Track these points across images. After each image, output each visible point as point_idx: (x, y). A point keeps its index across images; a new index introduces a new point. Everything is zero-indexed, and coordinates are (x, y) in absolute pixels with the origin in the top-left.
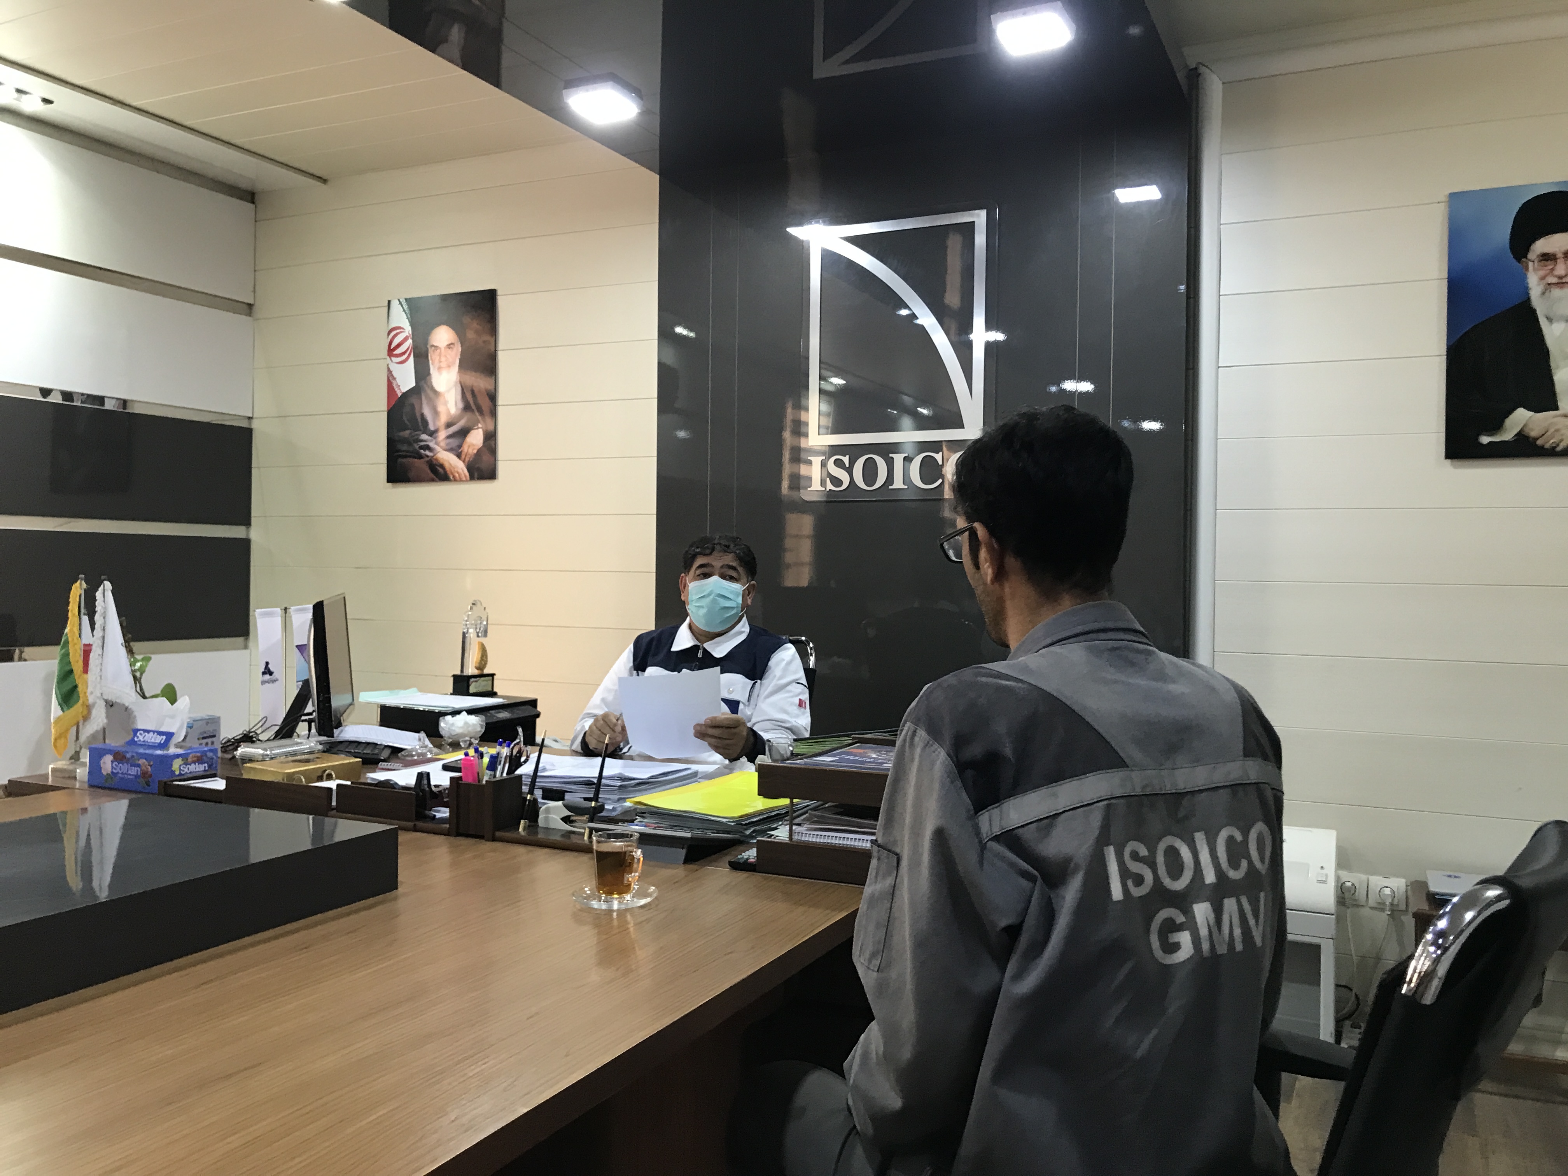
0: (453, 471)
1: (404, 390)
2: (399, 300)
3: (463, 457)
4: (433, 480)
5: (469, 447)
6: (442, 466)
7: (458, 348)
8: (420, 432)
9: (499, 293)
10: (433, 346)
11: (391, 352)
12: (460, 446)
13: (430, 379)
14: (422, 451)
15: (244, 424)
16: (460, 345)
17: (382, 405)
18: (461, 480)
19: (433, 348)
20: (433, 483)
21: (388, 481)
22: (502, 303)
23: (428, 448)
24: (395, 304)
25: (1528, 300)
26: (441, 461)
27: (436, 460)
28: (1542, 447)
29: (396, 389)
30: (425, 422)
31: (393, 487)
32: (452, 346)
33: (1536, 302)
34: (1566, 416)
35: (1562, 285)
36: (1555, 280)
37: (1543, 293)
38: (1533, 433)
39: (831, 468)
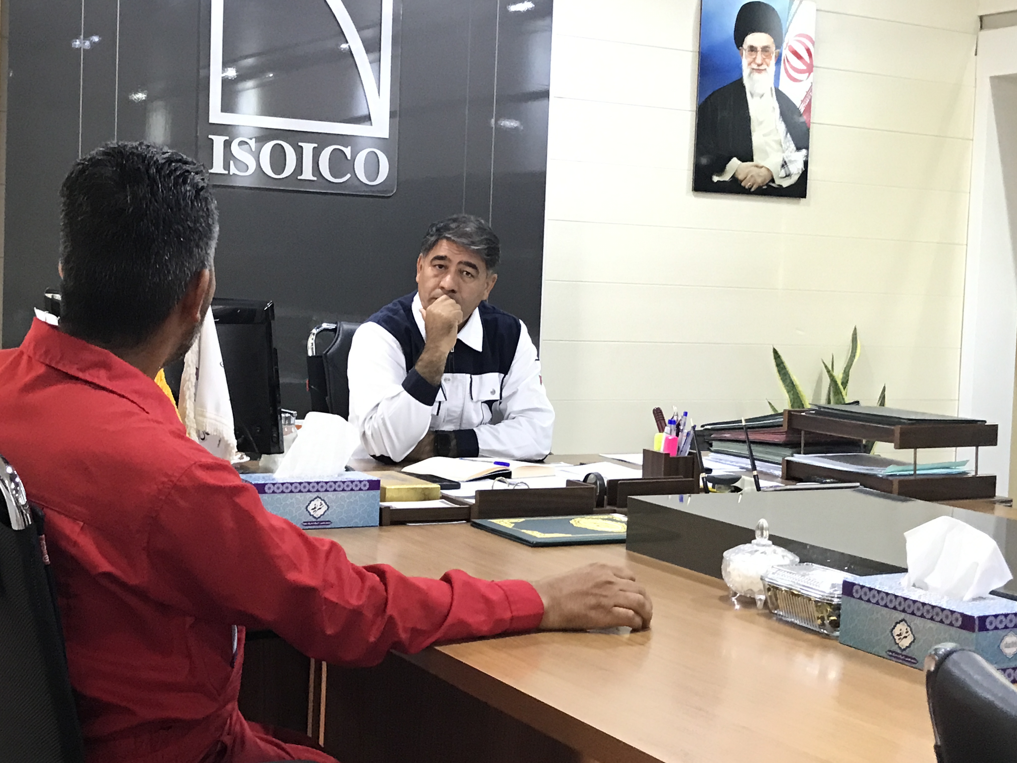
25: (742, 79)
28: (744, 188)
33: (746, 82)
34: (757, 166)
35: (759, 71)
36: (755, 67)
37: (750, 75)
38: (740, 177)
39: (237, 152)
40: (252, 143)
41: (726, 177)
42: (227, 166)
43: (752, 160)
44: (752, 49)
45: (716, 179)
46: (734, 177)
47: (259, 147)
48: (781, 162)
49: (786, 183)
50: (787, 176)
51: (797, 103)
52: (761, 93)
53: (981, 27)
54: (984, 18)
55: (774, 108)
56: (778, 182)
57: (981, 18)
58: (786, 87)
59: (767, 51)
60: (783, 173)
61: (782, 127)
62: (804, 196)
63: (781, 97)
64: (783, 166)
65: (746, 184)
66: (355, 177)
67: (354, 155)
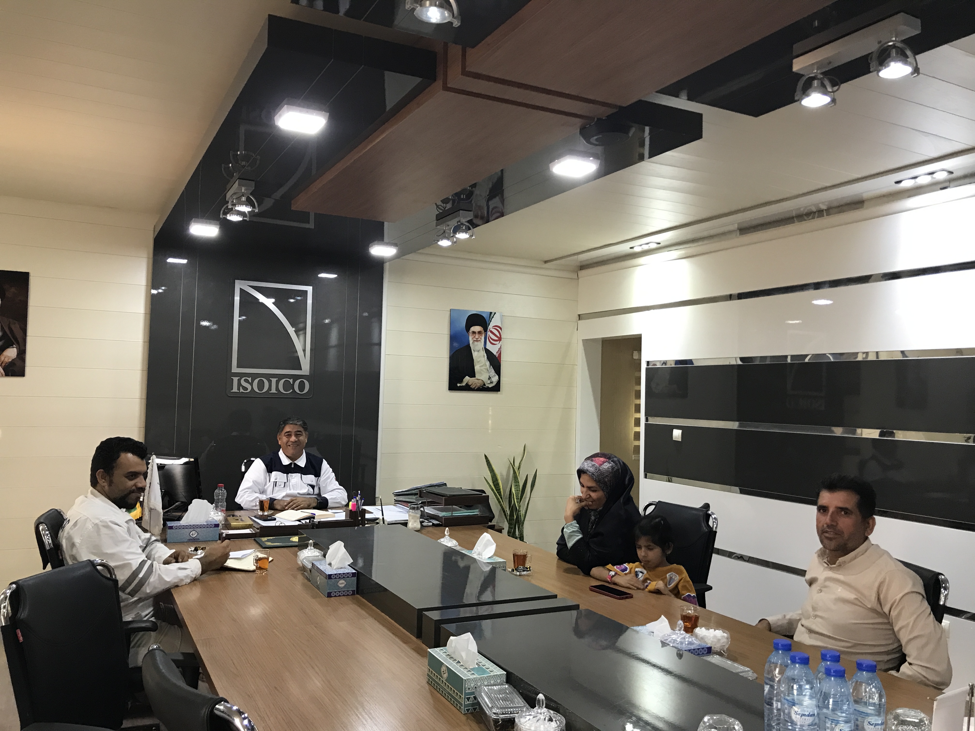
9: (31, 275)
22: (32, 279)
25: (469, 344)
28: (472, 388)
33: (471, 345)
34: (477, 379)
35: (477, 341)
36: (475, 339)
37: (473, 343)
38: (470, 384)
39: (243, 383)
40: (250, 379)
41: (464, 384)
42: (239, 389)
43: (475, 377)
44: (474, 332)
45: (459, 385)
46: (467, 384)
47: (253, 381)
48: (488, 377)
49: (490, 386)
50: (491, 383)
51: (495, 353)
52: (478, 349)
53: (579, 319)
54: (581, 316)
55: (484, 356)
56: (487, 385)
57: (579, 315)
58: (489, 346)
59: (480, 333)
60: (489, 382)
61: (488, 363)
62: (499, 391)
63: (488, 352)
64: (489, 379)
65: (473, 387)
66: (294, 391)
67: (294, 382)
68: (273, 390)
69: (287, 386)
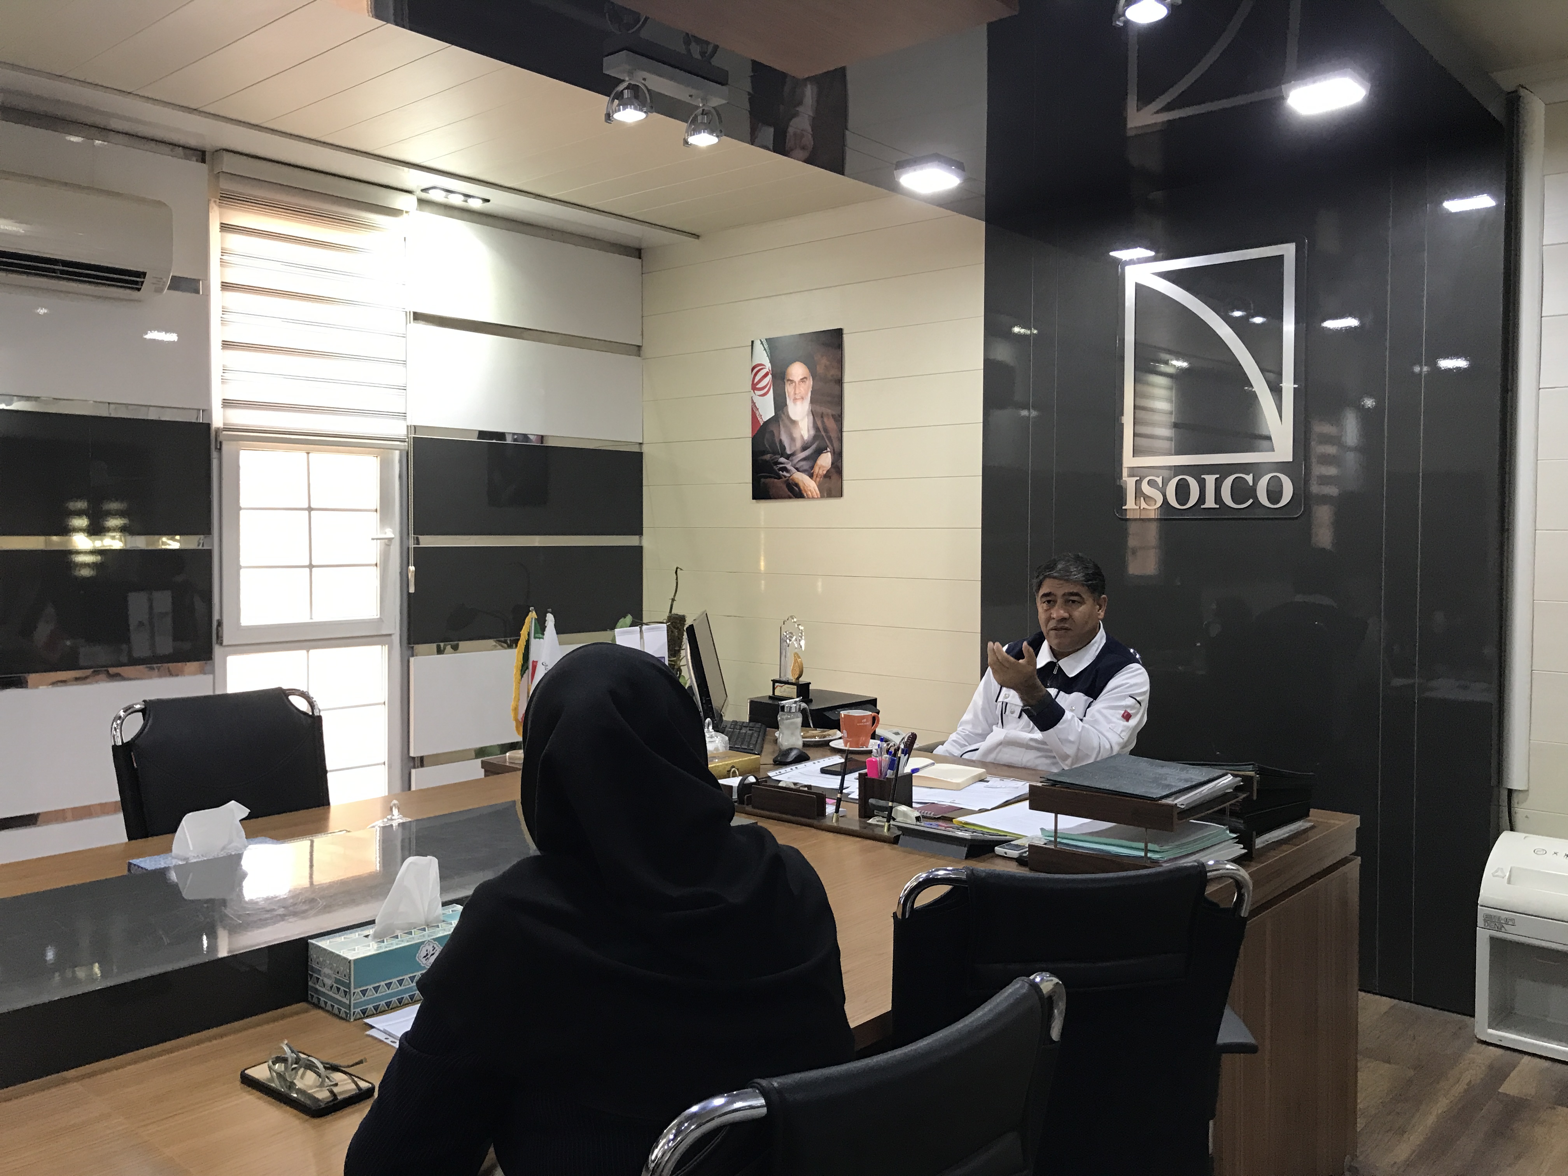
0: (806, 488)
1: (766, 418)
2: (761, 340)
3: (815, 477)
4: (790, 498)
5: (820, 468)
6: (797, 485)
7: (810, 382)
8: (779, 456)
9: (845, 332)
10: (789, 380)
11: (754, 387)
12: (812, 467)
13: (787, 409)
14: (781, 472)
15: (636, 449)
16: (811, 380)
17: (747, 432)
18: (813, 498)
19: (789, 382)
20: (791, 500)
21: (754, 498)
22: (846, 338)
23: (785, 469)
24: (757, 344)
26: (797, 481)
27: (793, 480)
29: (759, 419)
30: (783, 448)
31: (757, 503)
32: (805, 380)
39: (1145, 488)
40: (1159, 481)
42: (1138, 503)
47: (1165, 483)
66: (1256, 502)
67: (1256, 481)
68: (1210, 503)
69: (1242, 491)
